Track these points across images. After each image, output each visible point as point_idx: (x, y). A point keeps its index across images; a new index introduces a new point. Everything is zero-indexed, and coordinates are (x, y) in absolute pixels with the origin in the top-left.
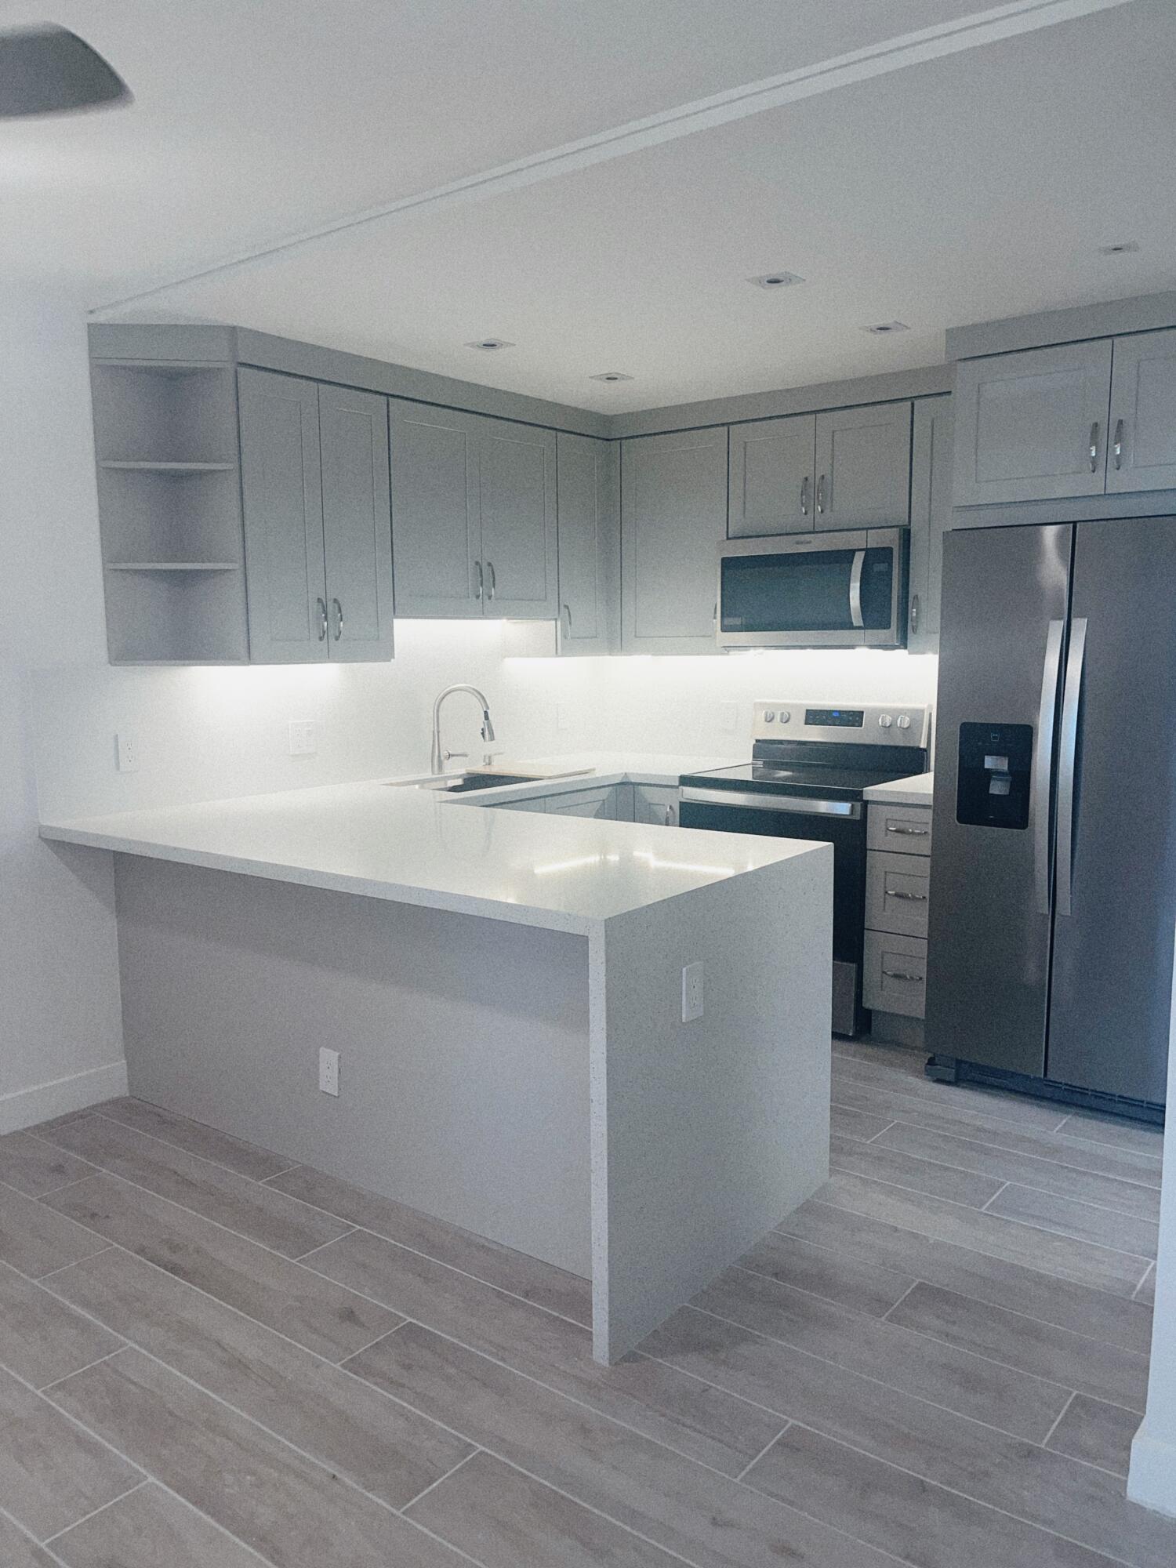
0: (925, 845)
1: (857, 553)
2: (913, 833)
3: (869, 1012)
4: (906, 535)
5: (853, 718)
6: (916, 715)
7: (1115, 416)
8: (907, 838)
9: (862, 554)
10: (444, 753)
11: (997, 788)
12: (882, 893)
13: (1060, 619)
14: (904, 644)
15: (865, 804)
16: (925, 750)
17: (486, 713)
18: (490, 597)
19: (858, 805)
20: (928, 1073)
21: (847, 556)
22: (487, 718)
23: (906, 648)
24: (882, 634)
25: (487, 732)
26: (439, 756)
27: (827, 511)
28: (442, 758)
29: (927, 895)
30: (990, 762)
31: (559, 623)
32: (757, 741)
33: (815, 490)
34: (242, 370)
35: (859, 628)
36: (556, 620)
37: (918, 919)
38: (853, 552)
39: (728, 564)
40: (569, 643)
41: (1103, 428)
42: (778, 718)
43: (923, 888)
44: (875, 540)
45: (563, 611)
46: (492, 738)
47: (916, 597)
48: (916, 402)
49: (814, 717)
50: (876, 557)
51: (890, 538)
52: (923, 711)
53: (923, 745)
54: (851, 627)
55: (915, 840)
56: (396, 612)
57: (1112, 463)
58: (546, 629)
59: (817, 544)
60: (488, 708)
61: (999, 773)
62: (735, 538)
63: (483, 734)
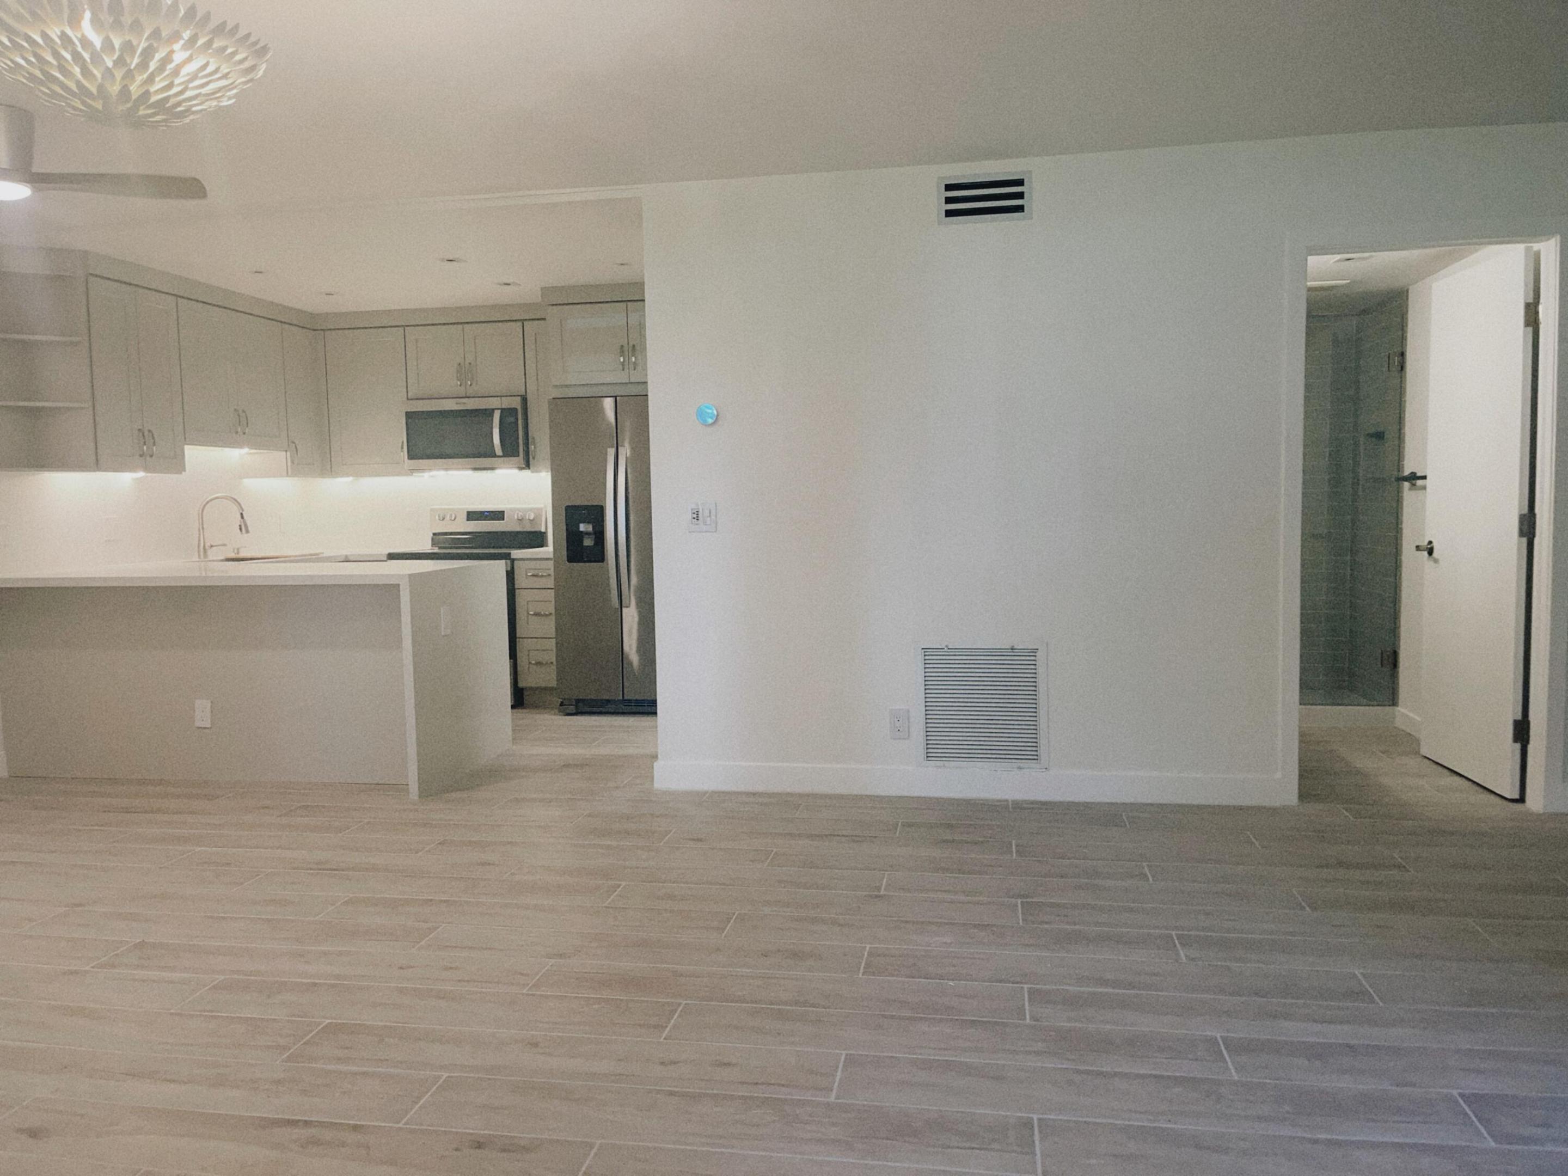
0: (550, 583)
1: (496, 411)
2: (542, 576)
3: (522, 689)
4: (524, 400)
5: (498, 515)
6: (538, 512)
7: (631, 344)
8: (539, 579)
9: (499, 411)
10: (208, 544)
11: (588, 542)
12: (526, 614)
13: (612, 447)
14: (528, 465)
15: (513, 561)
16: (544, 533)
17: (242, 514)
18: (244, 433)
19: (509, 562)
20: (560, 711)
21: (489, 413)
22: (242, 517)
23: (529, 469)
24: (514, 460)
25: (243, 527)
26: (204, 546)
27: (474, 384)
28: (207, 547)
29: (553, 612)
30: (582, 527)
31: (288, 453)
32: (434, 534)
33: (465, 372)
34: (91, 279)
35: (499, 457)
36: (286, 451)
37: (549, 627)
38: (493, 410)
39: (409, 415)
40: (297, 468)
41: (626, 348)
42: (448, 518)
43: (551, 608)
44: (507, 403)
45: (292, 446)
46: (247, 531)
47: (533, 438)
48: (526, 323)
49: (472, 516)
50: (508, 413)
51: (516, 403)
52: (541, 509)
53: (543, 530)
54: (495, 456)
55: (544, 580)
56: (186, 441)
57: (632, 366)
58: (280, 457)
59: (471, 404)
60: (243, 510)
61: (588, 534)
62: (412, 399)
63: (241, 529)
